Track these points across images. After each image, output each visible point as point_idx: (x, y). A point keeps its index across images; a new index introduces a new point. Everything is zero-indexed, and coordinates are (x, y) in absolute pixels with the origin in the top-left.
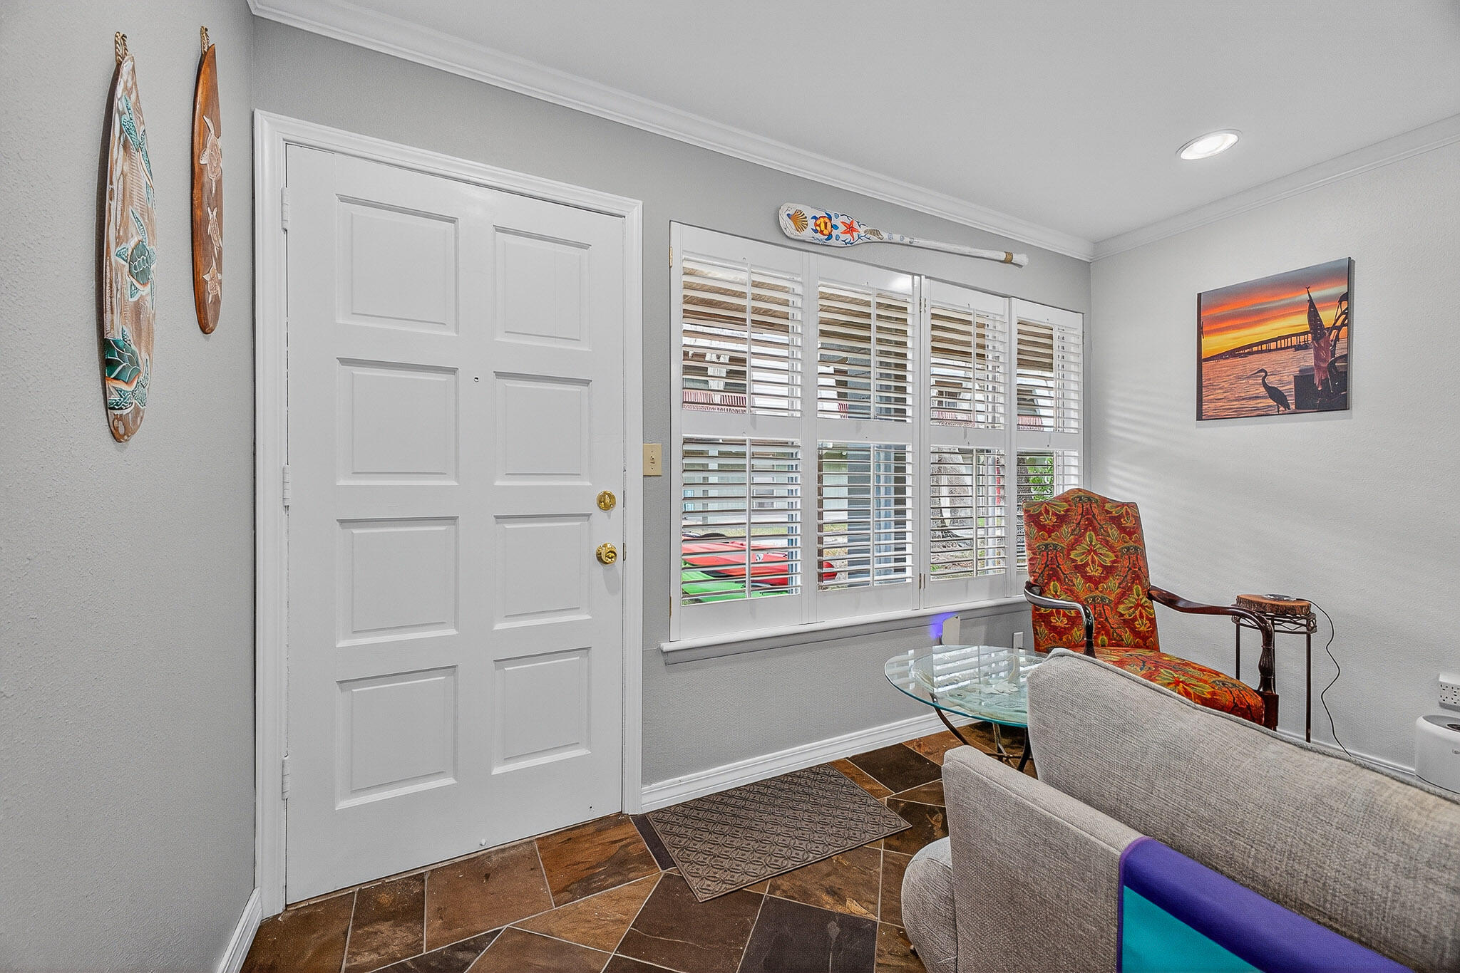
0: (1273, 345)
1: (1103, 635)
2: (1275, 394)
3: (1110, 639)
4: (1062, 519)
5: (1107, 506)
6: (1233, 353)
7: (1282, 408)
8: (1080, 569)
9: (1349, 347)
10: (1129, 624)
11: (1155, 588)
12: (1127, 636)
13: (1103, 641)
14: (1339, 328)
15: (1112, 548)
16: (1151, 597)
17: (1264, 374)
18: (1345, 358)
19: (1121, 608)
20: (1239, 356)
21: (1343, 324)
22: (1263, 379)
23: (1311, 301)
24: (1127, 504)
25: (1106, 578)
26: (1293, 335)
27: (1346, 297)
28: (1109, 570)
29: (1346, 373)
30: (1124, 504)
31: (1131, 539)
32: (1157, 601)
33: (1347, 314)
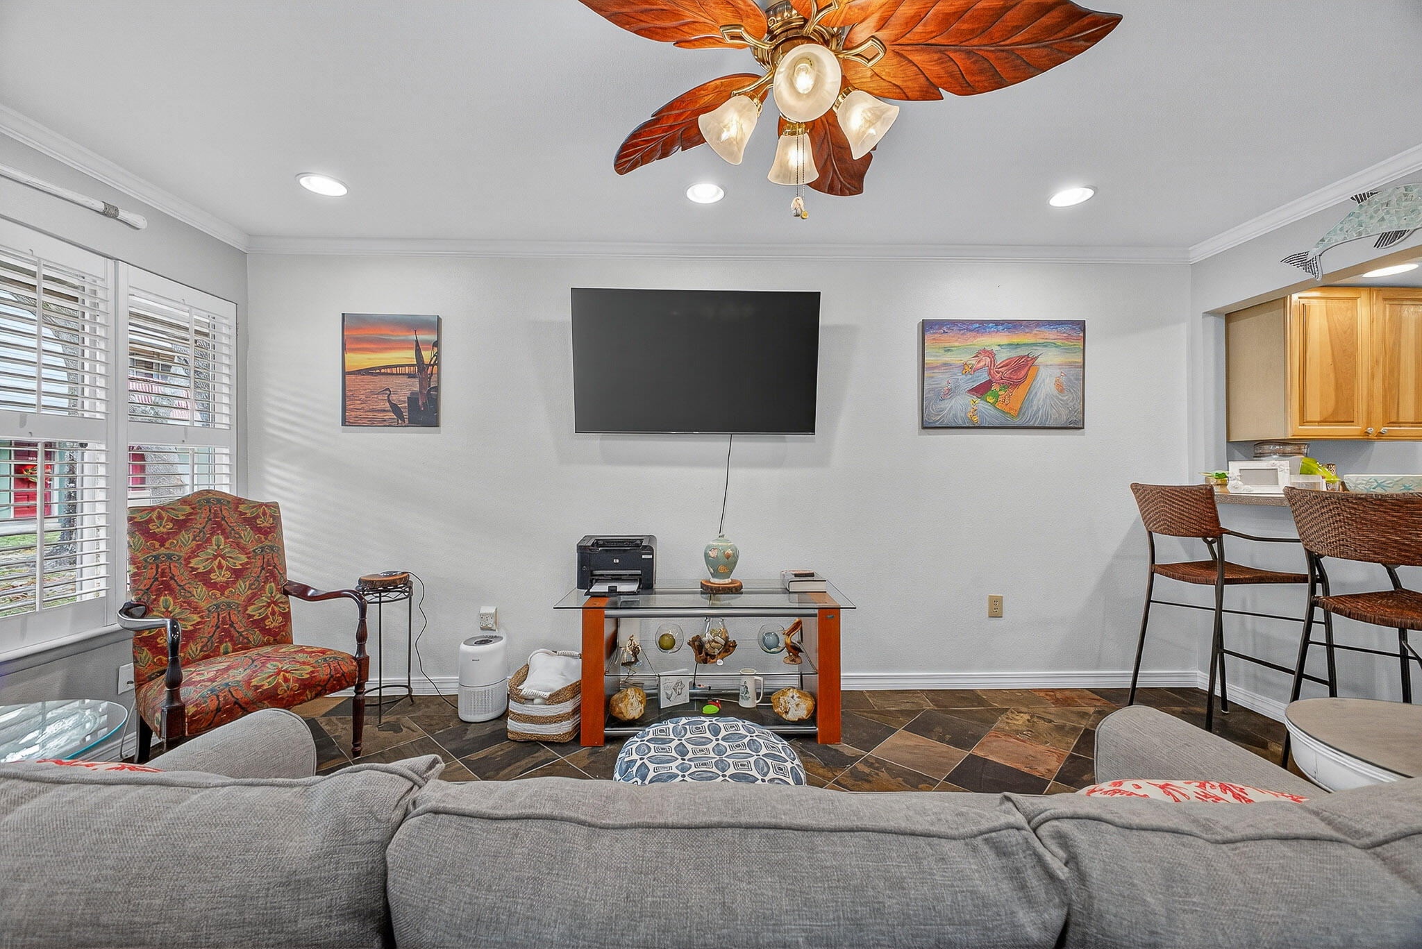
0: (394, 370)
1: (226, 642)
2: (395, 409)
3: (234, 645)
4: (181, 525)
5: (241, 508)
6: (367, 372)
7: (400, 421)
8: (204, 578)
9: (438, 381)
10: (259, 624)
11: (290, 583)
12: (256, 636)
13: (226, 648)
14: (433, 366)
15: (243, 549)
16: (286, 593)
17: (388, 392)
18: (437, 389)
19: (250, 610)
20: (372, 374)
21: (435, 364)
22: (388, 397)
23: (417, 341)
24: (267, 505)
25: (234, 582)
26: (407, 365)
27: (436, 344)
28: (238, 574)
29: (437, 399)
30: (261, 505)
31: (266, 539)
32: (292, 595)
33: (438, 355)
